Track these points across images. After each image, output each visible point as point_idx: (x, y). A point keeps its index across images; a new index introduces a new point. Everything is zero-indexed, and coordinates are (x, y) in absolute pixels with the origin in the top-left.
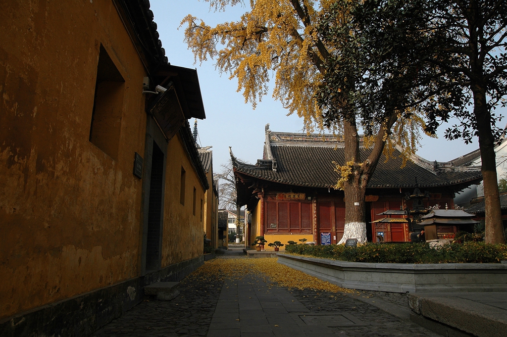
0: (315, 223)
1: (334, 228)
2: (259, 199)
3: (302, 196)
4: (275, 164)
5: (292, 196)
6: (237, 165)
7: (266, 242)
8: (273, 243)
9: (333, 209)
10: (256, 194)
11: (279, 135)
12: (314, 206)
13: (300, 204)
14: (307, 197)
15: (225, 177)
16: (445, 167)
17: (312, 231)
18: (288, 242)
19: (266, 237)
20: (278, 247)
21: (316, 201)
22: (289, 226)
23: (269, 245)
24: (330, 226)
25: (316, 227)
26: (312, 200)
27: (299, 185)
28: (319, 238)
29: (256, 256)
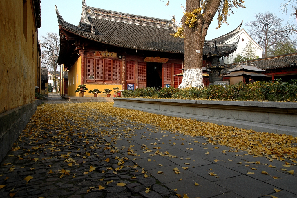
0: (124, 76)
1: (137, 80)
2: (80, 55)
3: (114, 55)
4: (94, 27)
5: (107, 55)
6: (62, 23)
7: (87, 89)
8: (92, 90)
9: (136, 66)
10: (77, 51)
11: (93, 9)
12: (123, 63)
13: (112, 61)
14: (118, 56)
15: (45, 45)
16: (209, 44)
17: (121, 82)
18: (105, 90)
19: (87, 86)
20: (96, 94)
21: (125, 59)
22: (103, 77)
23: (89, 92)
24: (134, 79)
25: (124, 79)
26: (121, 58)
27: (114, 45)
28: (126, 87)
29: (79, 101)
